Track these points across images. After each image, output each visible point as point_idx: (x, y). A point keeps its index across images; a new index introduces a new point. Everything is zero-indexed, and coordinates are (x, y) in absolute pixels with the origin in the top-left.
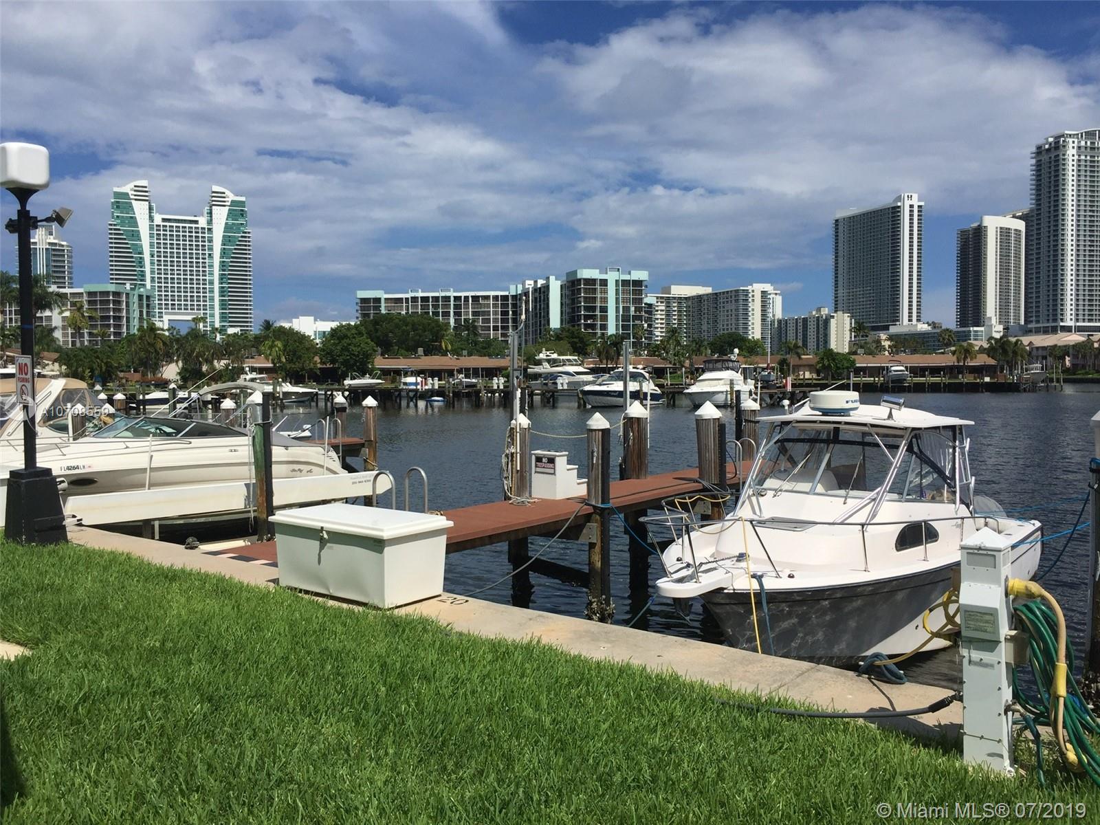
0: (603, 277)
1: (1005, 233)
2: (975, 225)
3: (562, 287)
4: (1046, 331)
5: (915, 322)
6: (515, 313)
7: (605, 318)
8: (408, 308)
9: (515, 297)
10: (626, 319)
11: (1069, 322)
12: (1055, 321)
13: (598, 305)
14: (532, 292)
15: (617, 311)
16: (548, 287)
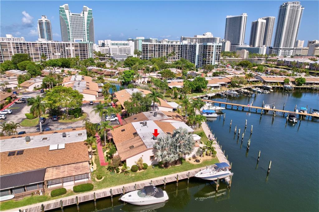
0: (213, 45)
1: (262, 23)
2: (256, 21)
3: (199, 46)
4: (276, 49)
5: (243, 44)
6: (182, 49)
7: (212, 55)
8: (155, 47)
9: (182, 45)
10: (217, 55)
11: (281, 47)
12: (278, 47)
13: (211, 52)
14: (189, 45)
15: (215, 53)
16: (196, 46)
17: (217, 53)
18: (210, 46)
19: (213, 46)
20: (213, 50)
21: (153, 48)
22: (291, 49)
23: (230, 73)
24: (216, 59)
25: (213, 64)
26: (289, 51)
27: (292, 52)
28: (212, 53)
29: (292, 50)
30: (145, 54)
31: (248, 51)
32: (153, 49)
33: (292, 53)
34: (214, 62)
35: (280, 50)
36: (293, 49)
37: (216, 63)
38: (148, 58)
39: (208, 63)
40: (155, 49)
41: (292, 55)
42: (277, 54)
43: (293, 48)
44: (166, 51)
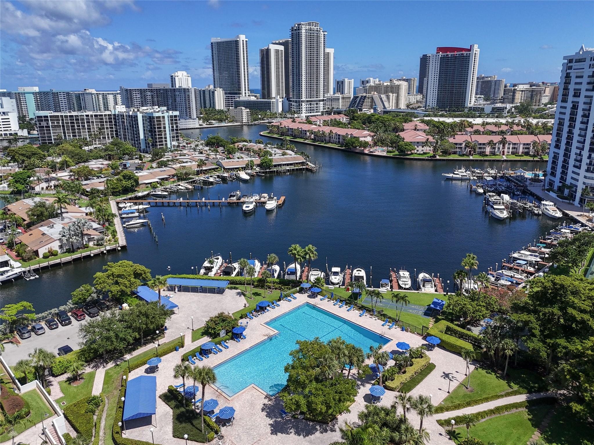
0: (163, 115)
1: (277, 51)
2: (266, 48)
3: (143, 117)
4: (296, 102)
5: (247, 92)
6: (115, 122)
7: (165, 131)
8: (63, 120)
9: (115, 115)
10: (173, 130)
11: (304, 99)
12: (299, 98)
13: (162, 126)
14: (126, 115)
15: (169, 128)
16: (137, 116)
17: (173, 127)
18: (159, 117)
19: (164, 117)
20: (164, 124)
21: (60, 122)
22: (320, 101)
23: (185, 160)
24: (173, 137)
25: (169, 146)
26: (317, 104)
27: (322, 105)
28: (165, 128)
29: (322, 103)
30: (44, 133)
31: (248, 110)
32: (61, 124)
33: (322, 108)
34: (171, 141)
35: (303, 104)
36: (323, 100)
37: (175, 143)
38: (53, 141)
39: (160, 145)
40: (63, 123)
41: (322, 110)
42: (299, 111)
43: (322, 98)
44: (86, 127)
